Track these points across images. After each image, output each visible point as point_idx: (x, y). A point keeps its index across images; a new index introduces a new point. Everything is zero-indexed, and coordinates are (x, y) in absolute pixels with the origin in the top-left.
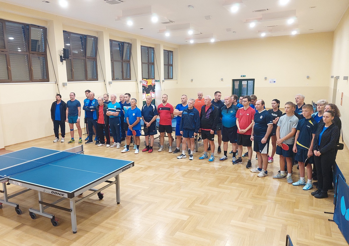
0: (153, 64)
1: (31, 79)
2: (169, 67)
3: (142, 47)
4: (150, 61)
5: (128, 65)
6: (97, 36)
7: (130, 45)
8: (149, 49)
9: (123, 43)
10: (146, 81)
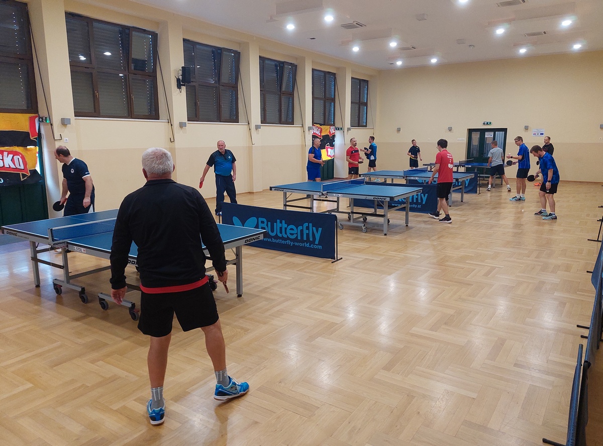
0: (333, 100)
1: (131, 114)
2: (361, 107)
3: (315, 72)
4: (327, 96)
5: (291, 100)
6: (239, 50)
7: (294, 68)
8: (327, 75)
9: (283, 63)
10: (319, 128)
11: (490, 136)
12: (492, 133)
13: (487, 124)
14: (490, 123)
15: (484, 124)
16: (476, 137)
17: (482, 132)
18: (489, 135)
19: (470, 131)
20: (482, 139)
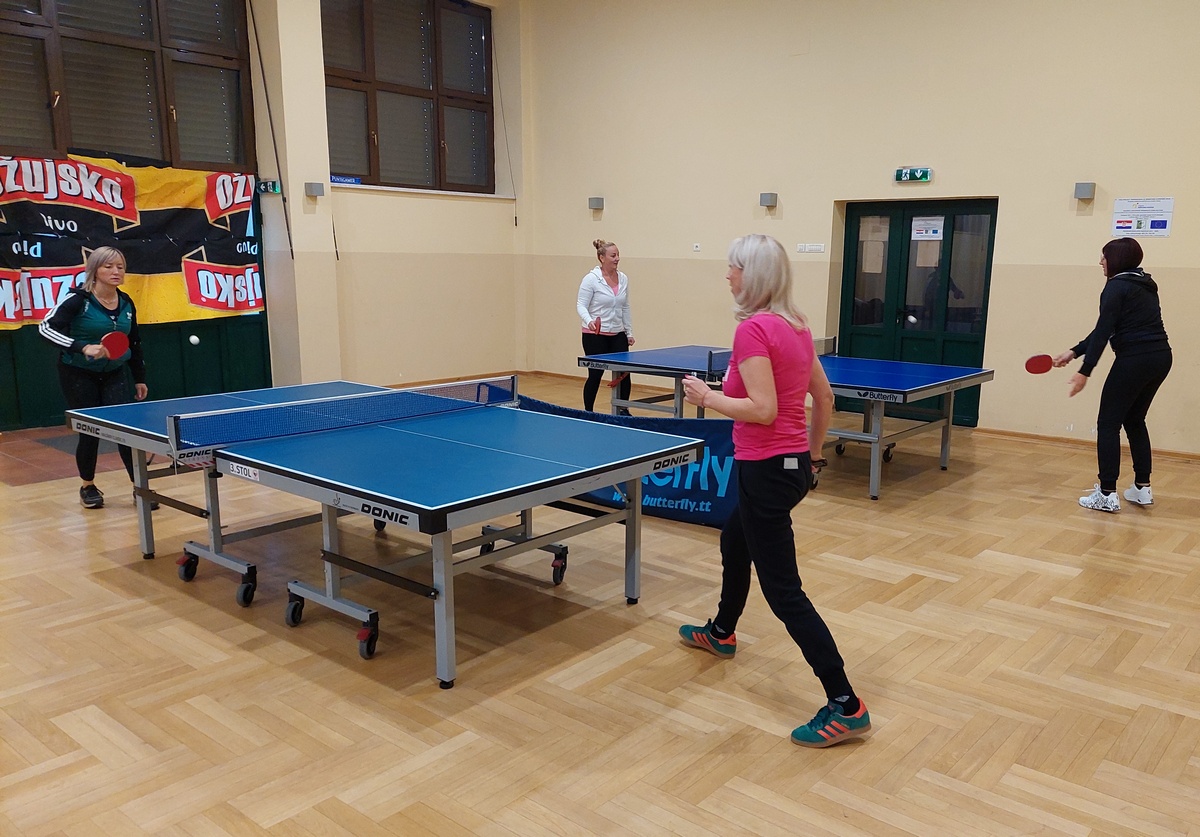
11: (930, 236)
12: (938, 223)
13: (913, 177)
14: (925, 174)
15: (899, 177)
16: (875, 237)
17: (900, 213)
18: (927, 232)
19: (854, 213)
20: (900, 248)
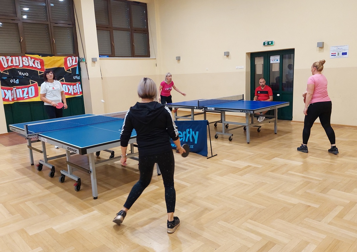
11: (276, 62)
12: (278, 57)
13: (268, 44)
14: (272, 42)
15: (264, 44)
16: (259, 63)
17: (266, 55)
18: (275, 60)
19: (253, 56)
20: (267, 66)
